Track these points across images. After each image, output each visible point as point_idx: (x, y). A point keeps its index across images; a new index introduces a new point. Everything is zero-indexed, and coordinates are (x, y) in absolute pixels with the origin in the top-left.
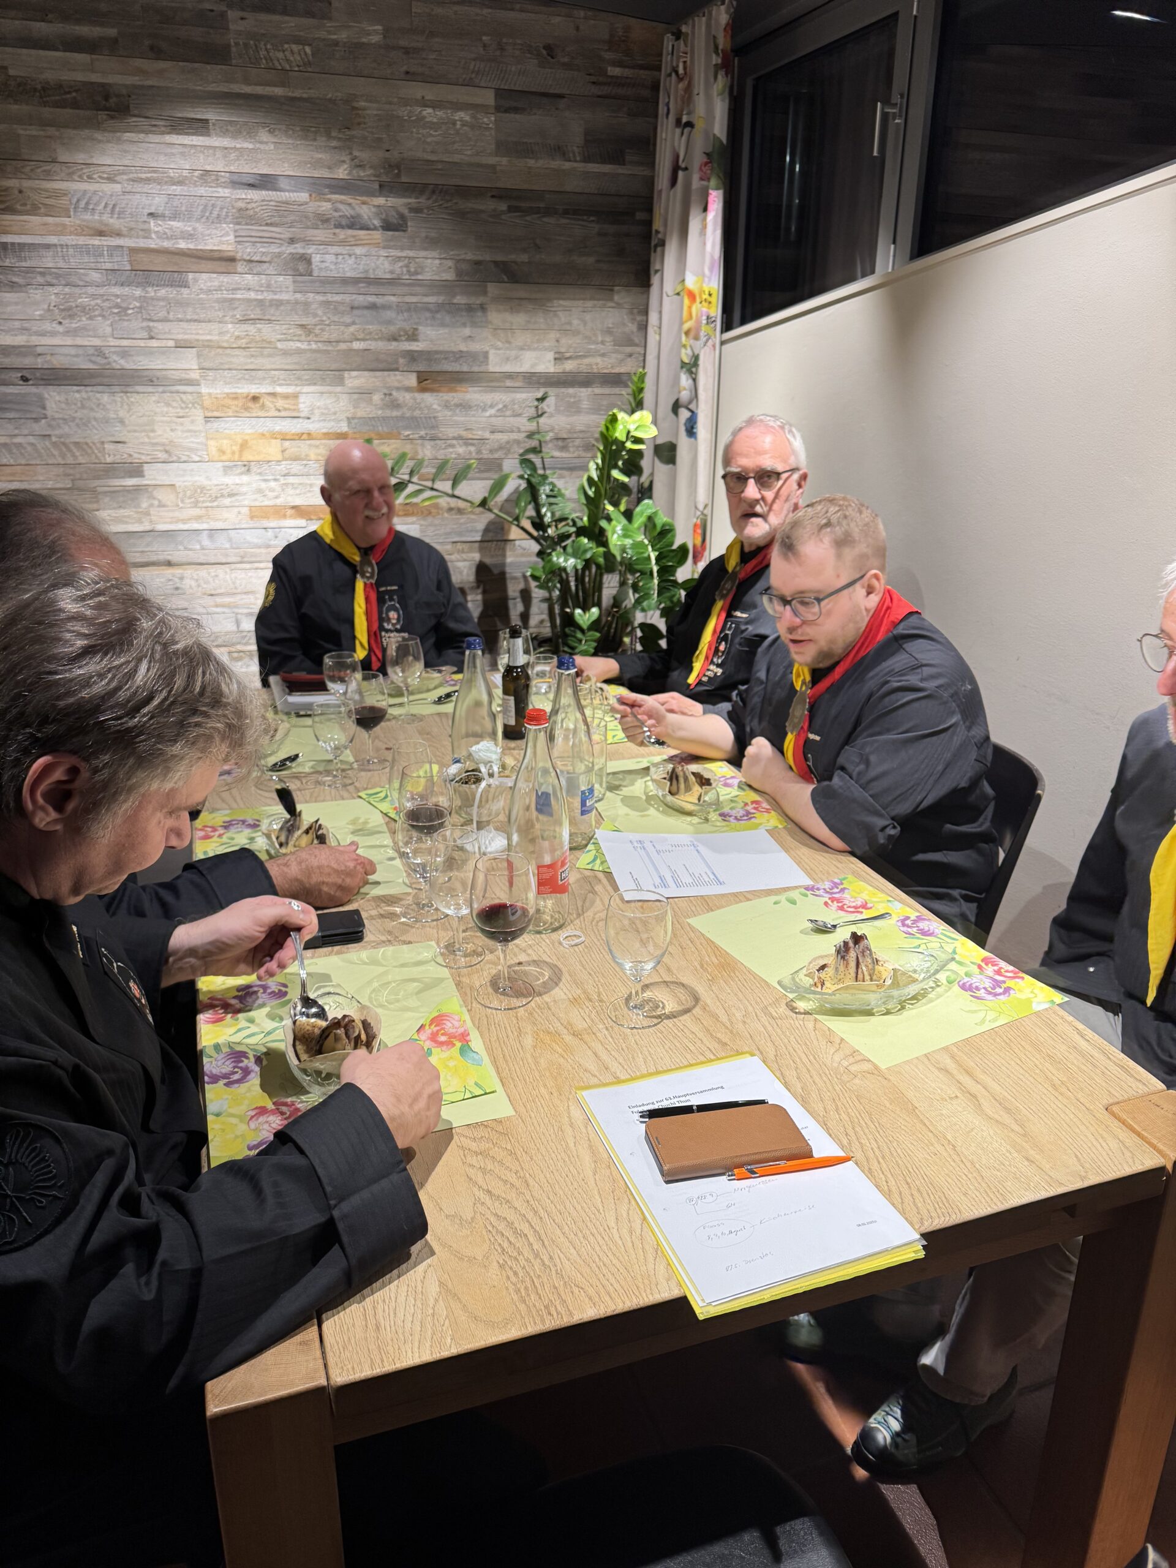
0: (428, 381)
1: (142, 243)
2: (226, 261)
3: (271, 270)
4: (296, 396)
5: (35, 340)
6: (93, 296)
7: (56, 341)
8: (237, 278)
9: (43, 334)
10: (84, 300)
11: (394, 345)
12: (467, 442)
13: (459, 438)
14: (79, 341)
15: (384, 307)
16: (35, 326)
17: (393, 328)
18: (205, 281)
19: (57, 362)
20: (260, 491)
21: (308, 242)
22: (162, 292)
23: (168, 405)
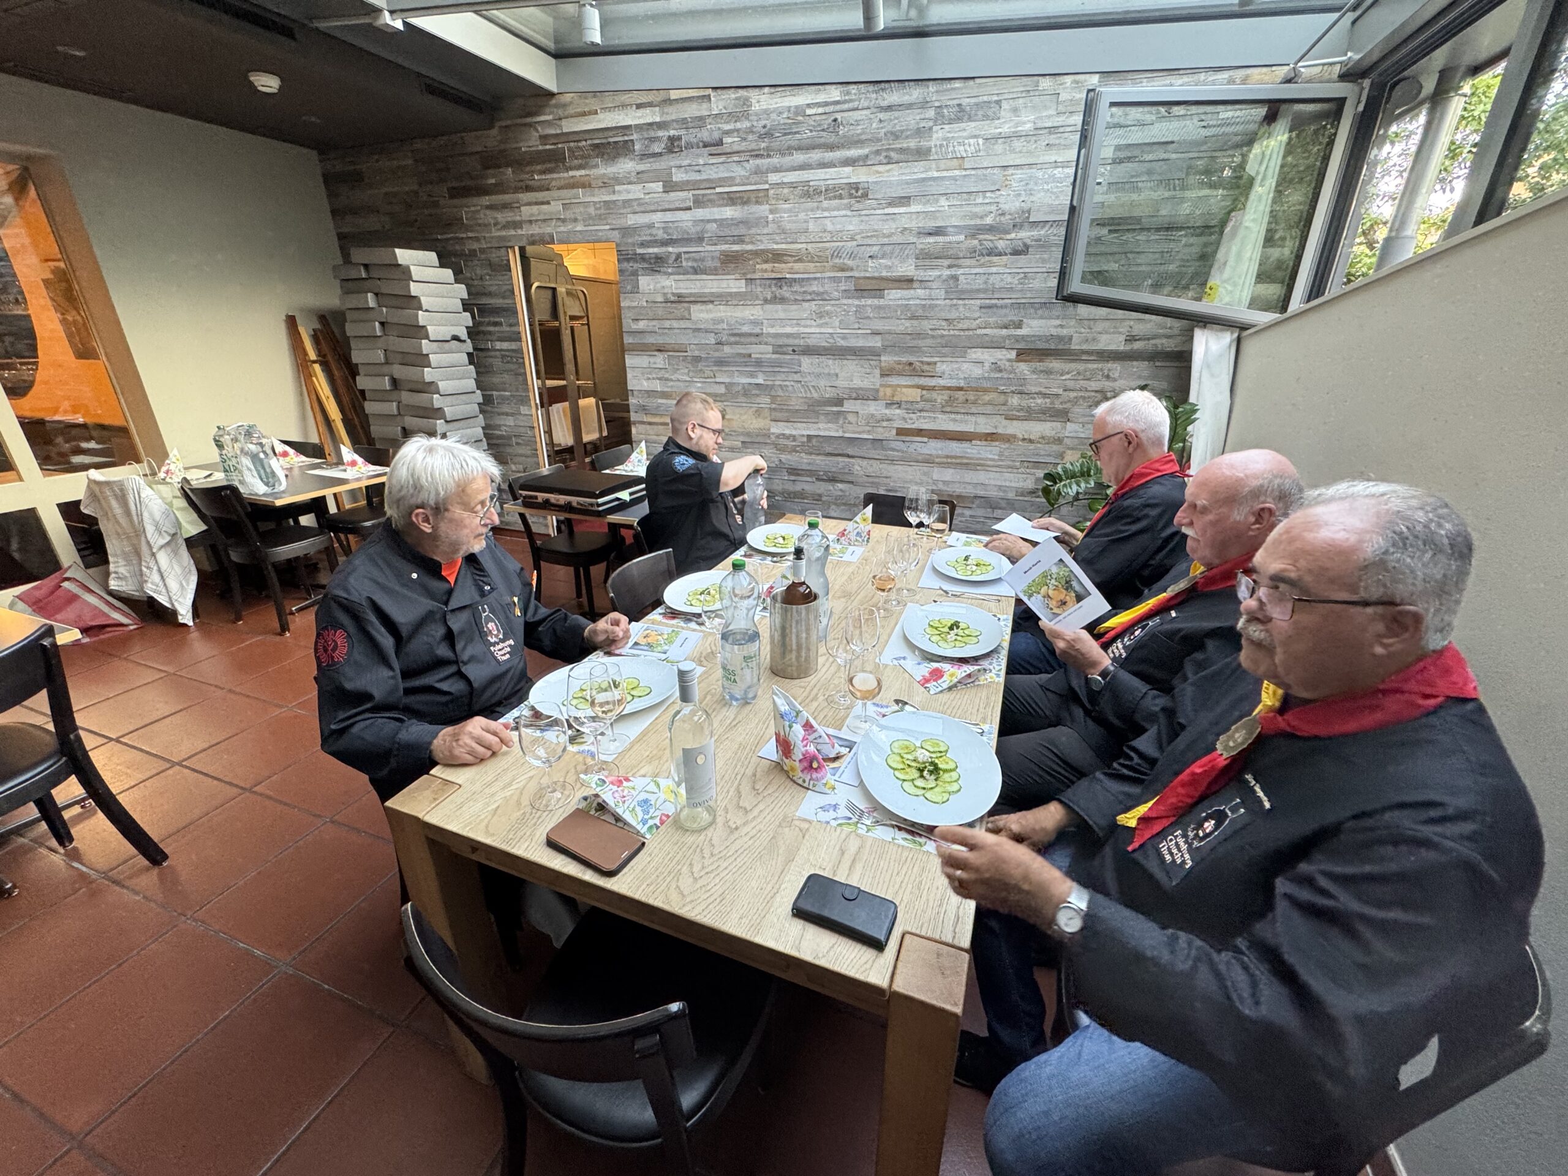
0: (1023, 354)
1: (862, 274)
2: (907, 282)
3: (934, 285)
4: (935, 363)
5: (802, 330)
6: (833, 305)
7: (812, 330)
8: (912, 291)
9: (806, 326)
10: (828, 308)
11: (1004, 332)
12: (1045, 395)
13: (1040, 393)
14: (823, 330)
15: (1002, 307)
16: (803, 322)
17: (1006, 320)
18: (894, 295)
19: (811, 342)
20: (904, 419)
21: (959, 266)
22: (869, 302)
23: (862, 367)
